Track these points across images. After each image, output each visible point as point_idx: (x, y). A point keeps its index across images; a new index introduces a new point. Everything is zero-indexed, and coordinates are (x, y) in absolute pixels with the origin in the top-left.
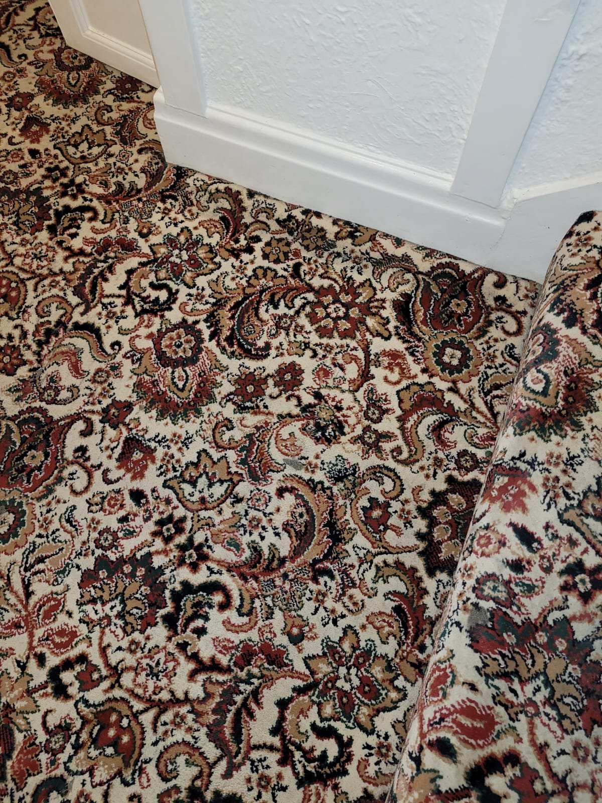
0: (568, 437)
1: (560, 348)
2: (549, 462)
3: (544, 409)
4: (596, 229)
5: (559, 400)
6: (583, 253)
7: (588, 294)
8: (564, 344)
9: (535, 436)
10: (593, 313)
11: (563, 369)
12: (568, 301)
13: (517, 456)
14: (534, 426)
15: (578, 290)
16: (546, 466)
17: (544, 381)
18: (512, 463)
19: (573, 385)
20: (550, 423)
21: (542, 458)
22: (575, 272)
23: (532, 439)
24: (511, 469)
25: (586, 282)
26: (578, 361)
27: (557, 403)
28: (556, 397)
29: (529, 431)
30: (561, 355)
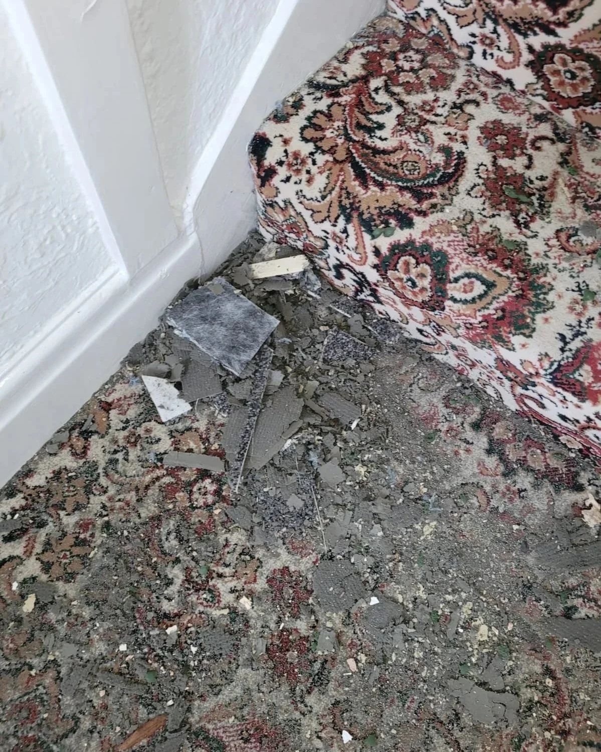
0: (553, 283)
1: (436, 247)
2: (580, 314)
3: (510, 293)
4: (286, 142)
5: (504, 273)
6: (314, 170)
7: (373, 188)
8: (432, 240)
9: (543, 315)
10: (402, 195)
11: (465, 255)
12: (375, 212)
13: (561, 344)
14: (530, 312)
15: (365, 196)
16: (584, 320)
17: (473, 279)
18: (568, 354)
19: (490, 253)
20: (531, 295)
21: (573, 319)
22: (337, 189)
23: (546, 320)
24: (575, 357)
25: (357, 183)
26: (460, 235)
27: (508, 278)
28: (500, 275)
29: (533, 320)
30: (445, 248)
